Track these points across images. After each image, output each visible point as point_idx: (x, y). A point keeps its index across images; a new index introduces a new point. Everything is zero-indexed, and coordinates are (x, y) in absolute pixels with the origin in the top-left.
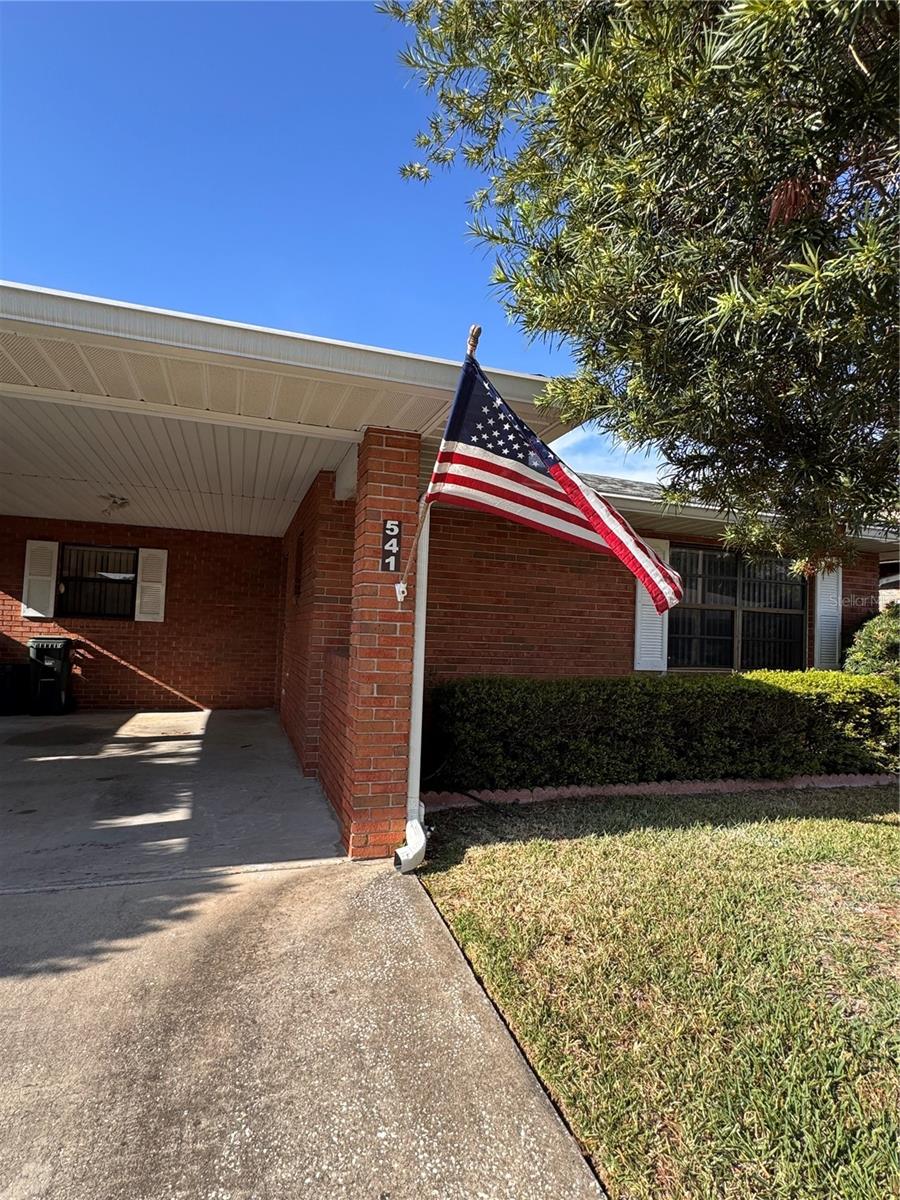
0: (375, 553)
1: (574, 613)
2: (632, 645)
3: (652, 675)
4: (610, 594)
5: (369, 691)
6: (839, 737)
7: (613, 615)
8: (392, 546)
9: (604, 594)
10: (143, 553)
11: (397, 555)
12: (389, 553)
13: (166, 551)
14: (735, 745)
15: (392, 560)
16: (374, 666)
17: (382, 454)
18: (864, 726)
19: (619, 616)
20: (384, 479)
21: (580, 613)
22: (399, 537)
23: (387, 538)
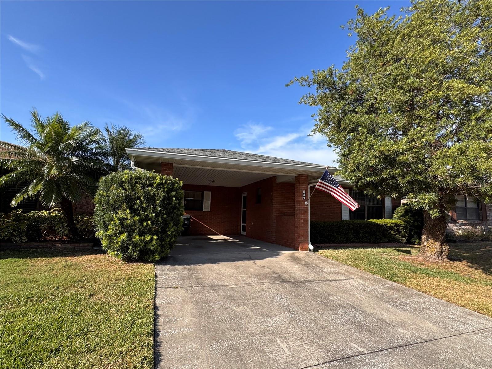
0: (302, 196)
1: (328, 207)
2: (341, 214)
3: (346, 221)
4: (335, 202)
5: (302, 221)
6: (390, 234)
7: (336, 207)
8: (304, 195)
9: (334, 202)
10: (205, 192)
11: (305, 197)
12: (304, 196)
13: (210, 192)
14: (367, 235)
15: (304, 197)
16: (302, 216)
17: (302, 179)
18: (396, 231)
19: (338, 207)
20: (303, 183)
21: (329, 207)
22: (305, 193)
23: (303, 194)
